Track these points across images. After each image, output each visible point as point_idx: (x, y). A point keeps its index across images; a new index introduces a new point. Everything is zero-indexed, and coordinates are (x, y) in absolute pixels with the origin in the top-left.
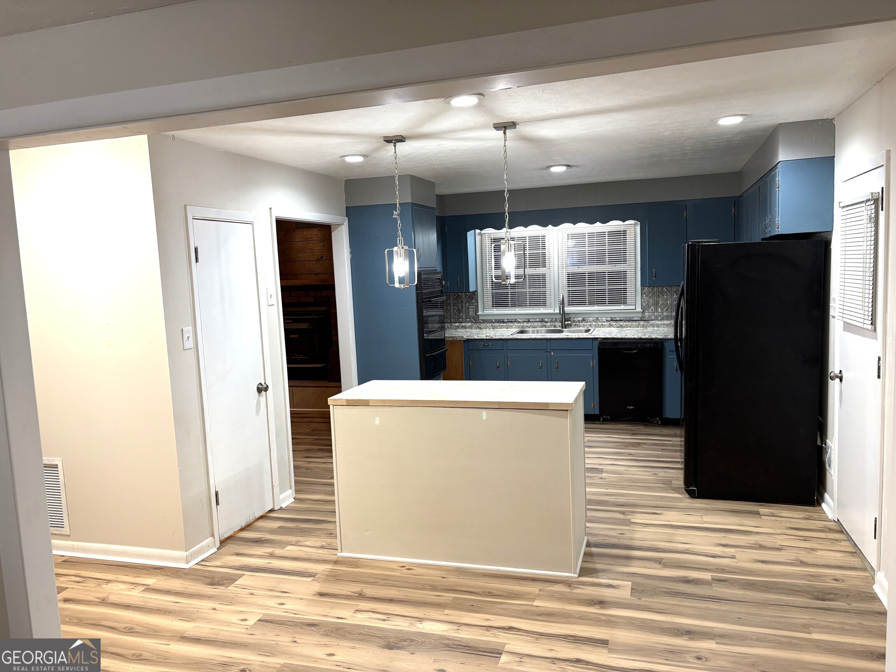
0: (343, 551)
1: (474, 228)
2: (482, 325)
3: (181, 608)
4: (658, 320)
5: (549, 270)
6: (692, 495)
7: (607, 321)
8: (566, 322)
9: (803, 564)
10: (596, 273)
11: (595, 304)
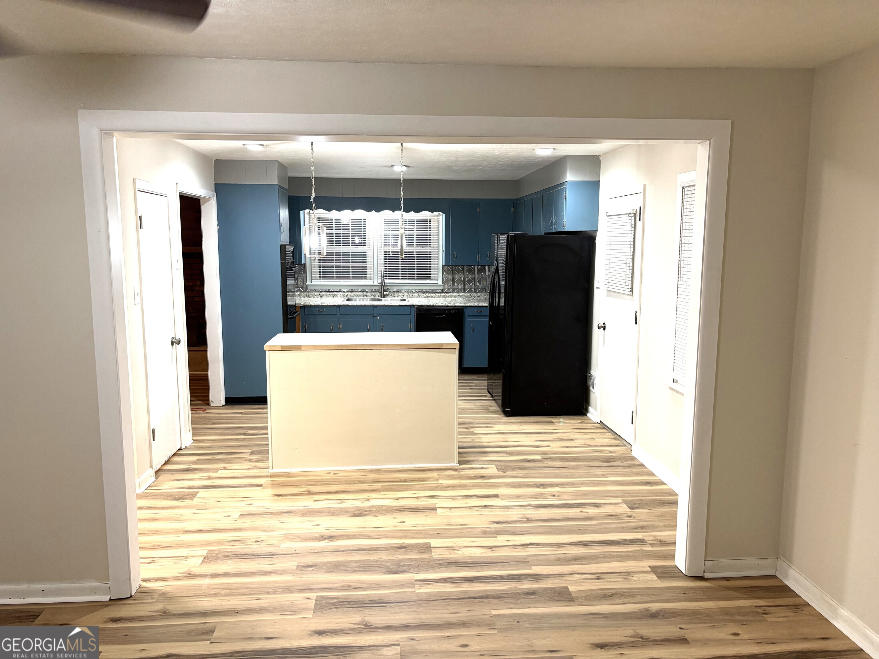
0: (273, 468)
1: (303, 209)
2: (310, 294)
3: (164, 516)
4: (455, 292)
5: (369, 248)
6: (507, 414)
7: (416, 292)
8: (385, 293)
9: (589, 446)
10: (408, 253)
11: (407, 278)
